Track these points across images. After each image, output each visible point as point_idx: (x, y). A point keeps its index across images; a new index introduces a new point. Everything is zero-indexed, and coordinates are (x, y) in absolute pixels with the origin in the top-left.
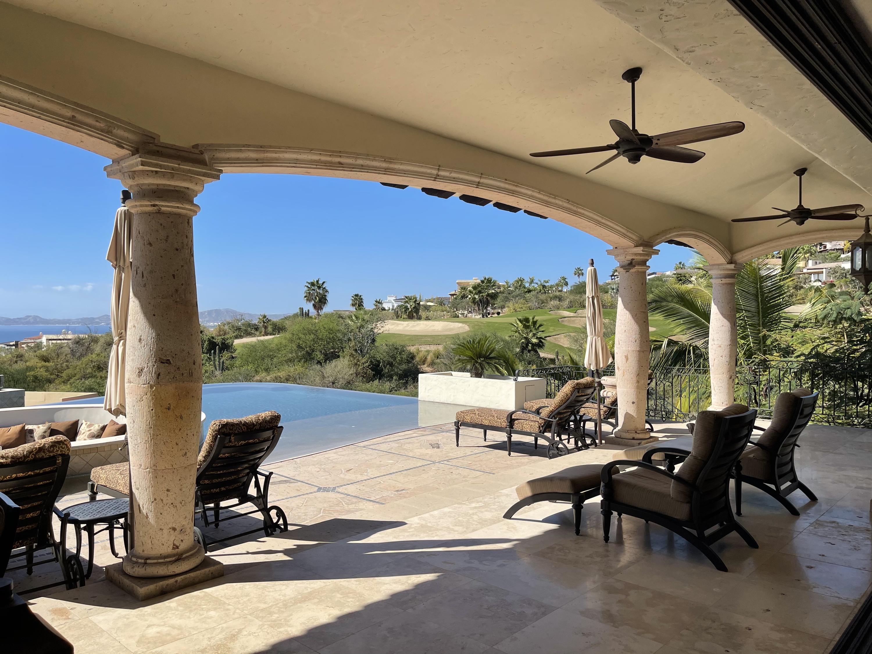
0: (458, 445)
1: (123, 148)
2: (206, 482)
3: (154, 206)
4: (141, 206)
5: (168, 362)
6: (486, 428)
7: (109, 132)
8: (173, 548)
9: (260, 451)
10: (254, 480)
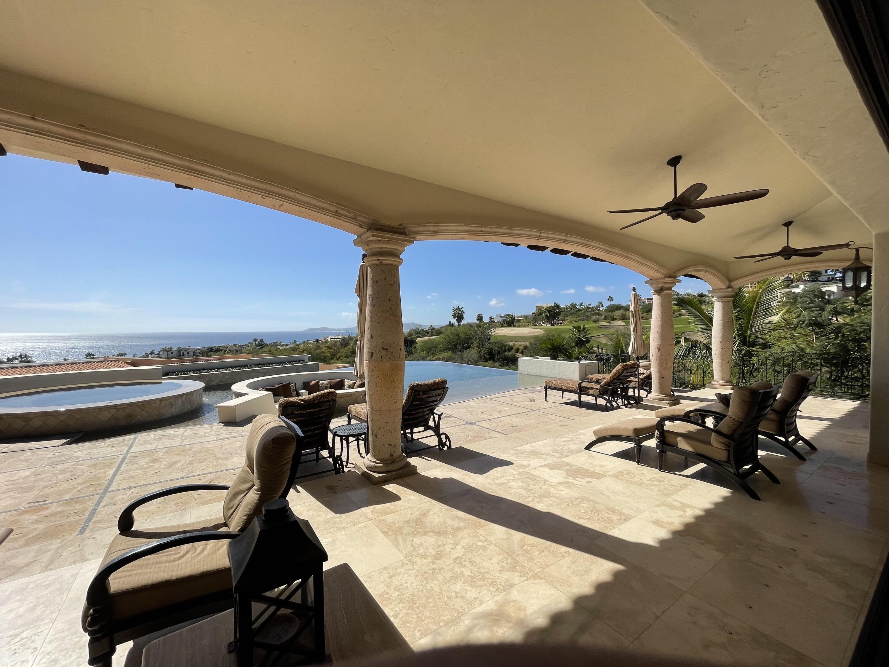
0: (546, 400)
1: (362, 227)
2: (407, 417)
3: (379, 260)
4: (372, 260)
5: (386, 349)
6: (563, 390)
7: (355, 219)
8: (390, 456)
9: (436, 401)
10: (432, 417)
